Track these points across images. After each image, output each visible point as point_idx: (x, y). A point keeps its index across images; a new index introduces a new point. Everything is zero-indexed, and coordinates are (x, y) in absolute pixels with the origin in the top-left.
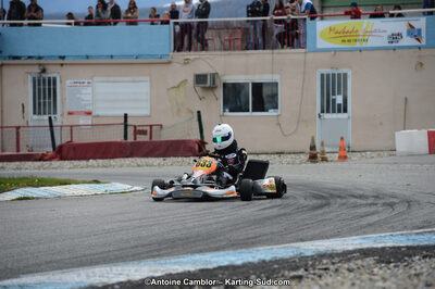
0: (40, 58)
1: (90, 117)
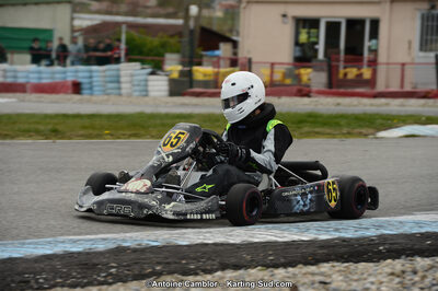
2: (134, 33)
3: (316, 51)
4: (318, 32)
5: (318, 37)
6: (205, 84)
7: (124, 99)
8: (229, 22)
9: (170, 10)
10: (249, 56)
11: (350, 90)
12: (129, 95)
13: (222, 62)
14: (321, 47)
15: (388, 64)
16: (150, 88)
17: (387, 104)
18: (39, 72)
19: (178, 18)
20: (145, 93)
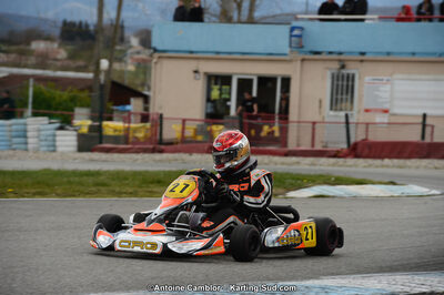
0: (340, 53)
1: (386, 115)
2: (42, 87)
3: (228, 108)
4: (230, 89)
5: (230, 94)
6: (115, 139)
7: (31, 154)
8: (142, 76)
9: (81, 63)
10: (160, 112)
11: (261, 148)
12: (36, 151)
13: (132, 118)
14: (233, 104)
15: (299, 122)
16: (57, 144)
17: (298, 163)
19: (88, 72)
20: (52, 148)
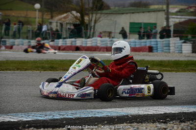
16: (183, 49)
18: (135, 42)
20: (180, 52)
